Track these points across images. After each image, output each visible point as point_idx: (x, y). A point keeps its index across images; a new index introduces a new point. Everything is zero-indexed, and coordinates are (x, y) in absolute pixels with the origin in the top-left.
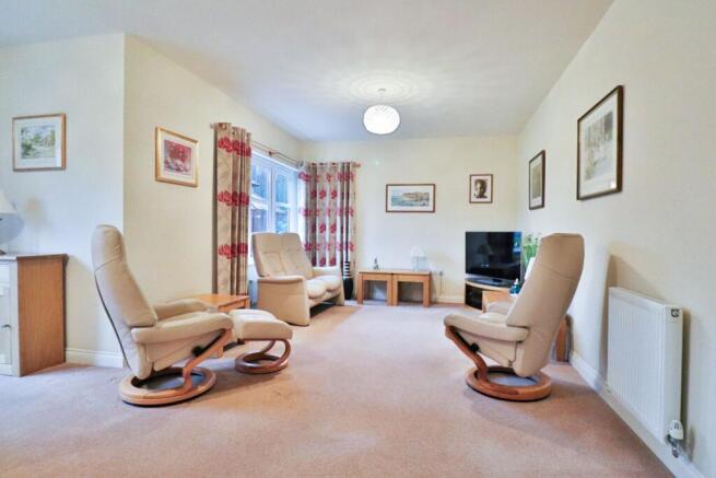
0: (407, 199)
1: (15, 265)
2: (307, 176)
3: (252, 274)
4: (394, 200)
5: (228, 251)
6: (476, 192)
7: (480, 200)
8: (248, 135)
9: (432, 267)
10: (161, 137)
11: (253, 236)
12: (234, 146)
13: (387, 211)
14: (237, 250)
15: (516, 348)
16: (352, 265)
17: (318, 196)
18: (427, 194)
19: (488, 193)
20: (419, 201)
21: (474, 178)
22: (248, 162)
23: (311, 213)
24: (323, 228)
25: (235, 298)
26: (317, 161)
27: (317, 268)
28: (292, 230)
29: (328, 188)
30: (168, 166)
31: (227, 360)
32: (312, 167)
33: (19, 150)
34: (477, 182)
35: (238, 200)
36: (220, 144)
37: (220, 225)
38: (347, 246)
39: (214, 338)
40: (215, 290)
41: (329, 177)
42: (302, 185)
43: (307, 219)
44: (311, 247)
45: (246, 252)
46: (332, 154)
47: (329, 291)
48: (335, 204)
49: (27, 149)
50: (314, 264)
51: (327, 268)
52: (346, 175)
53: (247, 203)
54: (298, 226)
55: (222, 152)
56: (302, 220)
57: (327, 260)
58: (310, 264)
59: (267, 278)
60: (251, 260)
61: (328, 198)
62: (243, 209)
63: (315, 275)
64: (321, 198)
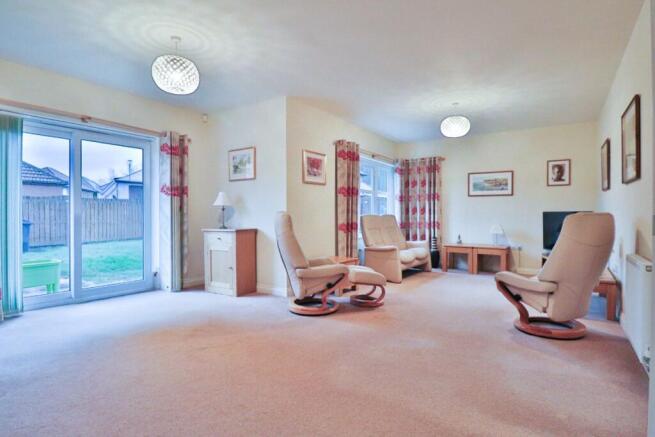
0: (486, 185)
1: (234, 235)
2: (401, 170)
3: (361, 244)
4: (476, 186)
5: (345, 228)
6: (553, 175)
7: (557, 183)
8: (357, 146)
9: (511, 243)
10: (305, 155)
11: (361, 218)
12: (348, 155)
13: (469, 196)
14: (350, 227)
15: (548, 298)
16: (438, 241)
17: (410, 186)
18: (506, 180)
19: (566, 176)
20: (499, 186)
21: (551, 164)
22: (357, 165)
23: (405, 199)
24: (415, 211)
25: (349, 259)
26: (409, 158)
27: (411, 242)
28: (389, 212)
29: (418, 178)
30: (310, 174)
31: (346, 298)
32: (406, 163)
33: (232, 169)
34: (554, 167)
35: (351, 192)
36: (339, 154)
37: (340, 210)
38: (433, 225)
39: (337, 279)
40: (337, 254)
41: (419, 169)
42: (397, 177)
43: (401, 204)
44: (406, 225)
45: (357, 228)
46: (421, 152)
47: (417, 259)
48: (425, 192)
49: (236, 168)
50: (408, 238)
51: (418, 242)
52: (433, 167)
53: (357, 194)
54: (394, 209)
55: (340, 160)
56: (397, 205)
57: (418, 237)
58: (404, 239)
59: (371, 247)
60: (360, 235)
61: (418, 187)
62: (354, 198)
63: (407, 247)
64: (413, 187)
